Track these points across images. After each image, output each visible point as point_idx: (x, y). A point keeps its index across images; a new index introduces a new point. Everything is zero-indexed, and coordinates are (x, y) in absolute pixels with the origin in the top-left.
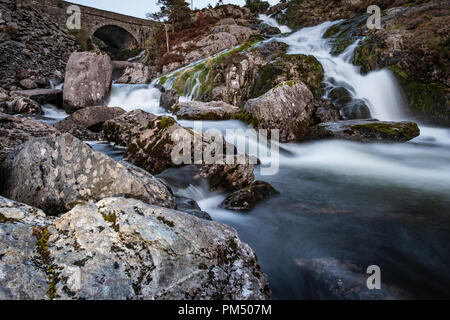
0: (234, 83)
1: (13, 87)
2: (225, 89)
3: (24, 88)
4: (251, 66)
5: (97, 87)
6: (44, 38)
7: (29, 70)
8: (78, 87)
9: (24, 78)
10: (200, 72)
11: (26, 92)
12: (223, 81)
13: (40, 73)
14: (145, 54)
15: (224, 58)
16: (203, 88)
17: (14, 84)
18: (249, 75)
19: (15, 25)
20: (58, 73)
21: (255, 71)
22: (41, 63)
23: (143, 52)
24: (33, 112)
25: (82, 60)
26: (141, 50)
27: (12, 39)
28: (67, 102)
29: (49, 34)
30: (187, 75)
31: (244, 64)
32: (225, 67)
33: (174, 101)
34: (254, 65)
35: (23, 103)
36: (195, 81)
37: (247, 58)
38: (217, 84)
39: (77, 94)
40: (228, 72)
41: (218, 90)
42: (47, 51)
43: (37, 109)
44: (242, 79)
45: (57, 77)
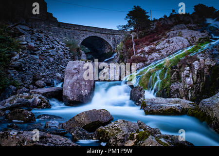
0: (188, 80)
1: (31, 86)
2: (181, 85)
3: (38, 87)
4: (202, 66)
5: (85, 85)
6: (50, 51)
7: (41, 74)
8: (72, 86)
9: (38, 80)
10: (160, 71)
11: (39, 90)
12: (178, 78)
13: (48, 75)
14: (117, 55)
15: (179, 60)
16: (163, 84)
17: (32, 84)
18: (200, 73)
19: (33, 44)
20: (59, 75)
21: (206, 70)
22: (48, 68)
23: (116, 54)
24: (44, 106)
25: (75, 66)
26: (114, 53)
27: (31, 54)
28: (66, 97)
29: (53, 48)
30: (150, 74)
31: (196, 65)
32: (180, 67)
33: (141, 96)
34: (205, 65)
35: (38, 100)
36: (156, 78)
37: (199, 60)
38: (174, 81)
39: (72, 91)
40: (183, 71)
41: (175, 86)
42: (52, 59)
43: (47, 103)
44: (195, 77)
45: (58, 78)
